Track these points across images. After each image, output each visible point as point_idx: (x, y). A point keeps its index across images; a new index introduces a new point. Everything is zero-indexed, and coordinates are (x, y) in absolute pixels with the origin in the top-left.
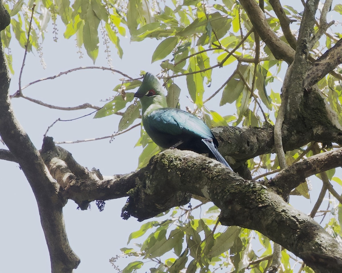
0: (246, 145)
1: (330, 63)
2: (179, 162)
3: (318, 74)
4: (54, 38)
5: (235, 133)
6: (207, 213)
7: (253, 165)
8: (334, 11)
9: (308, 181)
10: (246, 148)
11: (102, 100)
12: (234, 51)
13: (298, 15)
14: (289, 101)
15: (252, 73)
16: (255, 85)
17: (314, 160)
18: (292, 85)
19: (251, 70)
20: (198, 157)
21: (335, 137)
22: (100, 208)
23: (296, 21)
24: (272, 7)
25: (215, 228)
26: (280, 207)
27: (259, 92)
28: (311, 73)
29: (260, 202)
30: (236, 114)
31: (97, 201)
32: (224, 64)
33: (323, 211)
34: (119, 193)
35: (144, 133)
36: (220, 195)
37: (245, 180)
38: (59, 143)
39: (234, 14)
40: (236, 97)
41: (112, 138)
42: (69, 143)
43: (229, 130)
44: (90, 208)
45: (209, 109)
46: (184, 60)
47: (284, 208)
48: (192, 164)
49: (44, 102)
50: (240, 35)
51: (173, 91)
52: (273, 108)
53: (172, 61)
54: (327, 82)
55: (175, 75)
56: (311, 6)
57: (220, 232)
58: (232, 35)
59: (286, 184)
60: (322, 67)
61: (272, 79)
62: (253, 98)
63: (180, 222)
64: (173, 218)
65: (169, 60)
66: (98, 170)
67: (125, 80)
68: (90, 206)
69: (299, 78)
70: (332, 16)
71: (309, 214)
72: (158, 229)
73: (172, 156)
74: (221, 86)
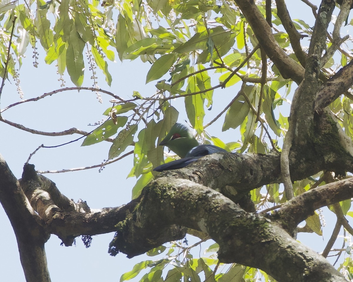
0: (249, 174)
1: (344, 83)
2: (173, 192)
3: (330, 95)
4: (34, 63)
5: (237, 161)
6: (207, 251)
7: (259, 197)
8: (350, 25)
9: (321, 216)
10: (249, 177)
11: (90, 124)
12: (237, 70)
13: (310, 30)
14: (297, 125)
15: (258, 94)
16: (261, 108)
17: (324, 191)
18: (302, 107)
19: (257, 91)
20: (194, 186)
21: (349, 166)
22: (86, 244)
23: (307, 36)
24: (280, 21)
25: (216, 269)
26: (286, 242)
27: (266, 116)
28: (322, 94)
29: (263, 237)
30: (240, 141)
31: (83, 237)
32: (226, 85)
33: (338, 250)
34: (107, 227)
35: (137, 162)
36: (219, 228)
37: (246, 213)
38: (43, 173)
39: (238, 29)
40: (240, 122)
41: (101, 167)
42: (54, 173)
43: (230, 157)
44: (75, 244)
45: (210, 135)
46: (182, 79)
47: (290, 244)
48: (188, 194)
49: (26, 127)
50: (245, 52)
51: (170, 114)
52: (282, 133)
53: (169, 81)
54: (342, 105)
55: (172, 96)
56: (323, 19)
57: (222, 273)
58: (236, 51)
59: (293, 217)
60: (335, 87)
61: (280, 101)
62: (259, 123)
63: (177, 261)
64: (170, 257)
65: (165, 80)
66: (85, 202)
67: (116, 102)
68: (75, 242)
69: (308, 99)
70: (348, 31)
71: (322, 253)
72: (152, 270)
73: (165, 185)
74: (224, 109)
